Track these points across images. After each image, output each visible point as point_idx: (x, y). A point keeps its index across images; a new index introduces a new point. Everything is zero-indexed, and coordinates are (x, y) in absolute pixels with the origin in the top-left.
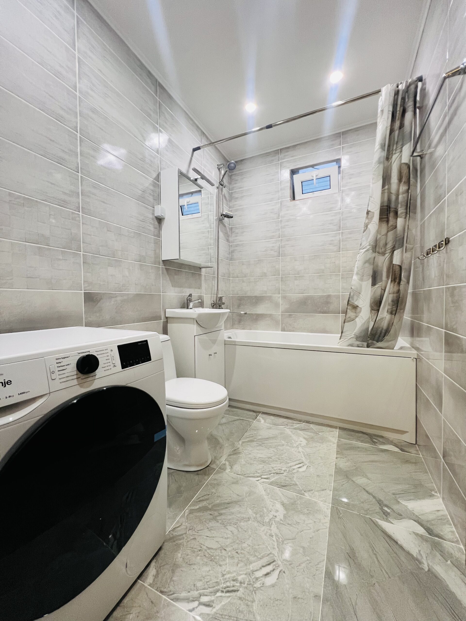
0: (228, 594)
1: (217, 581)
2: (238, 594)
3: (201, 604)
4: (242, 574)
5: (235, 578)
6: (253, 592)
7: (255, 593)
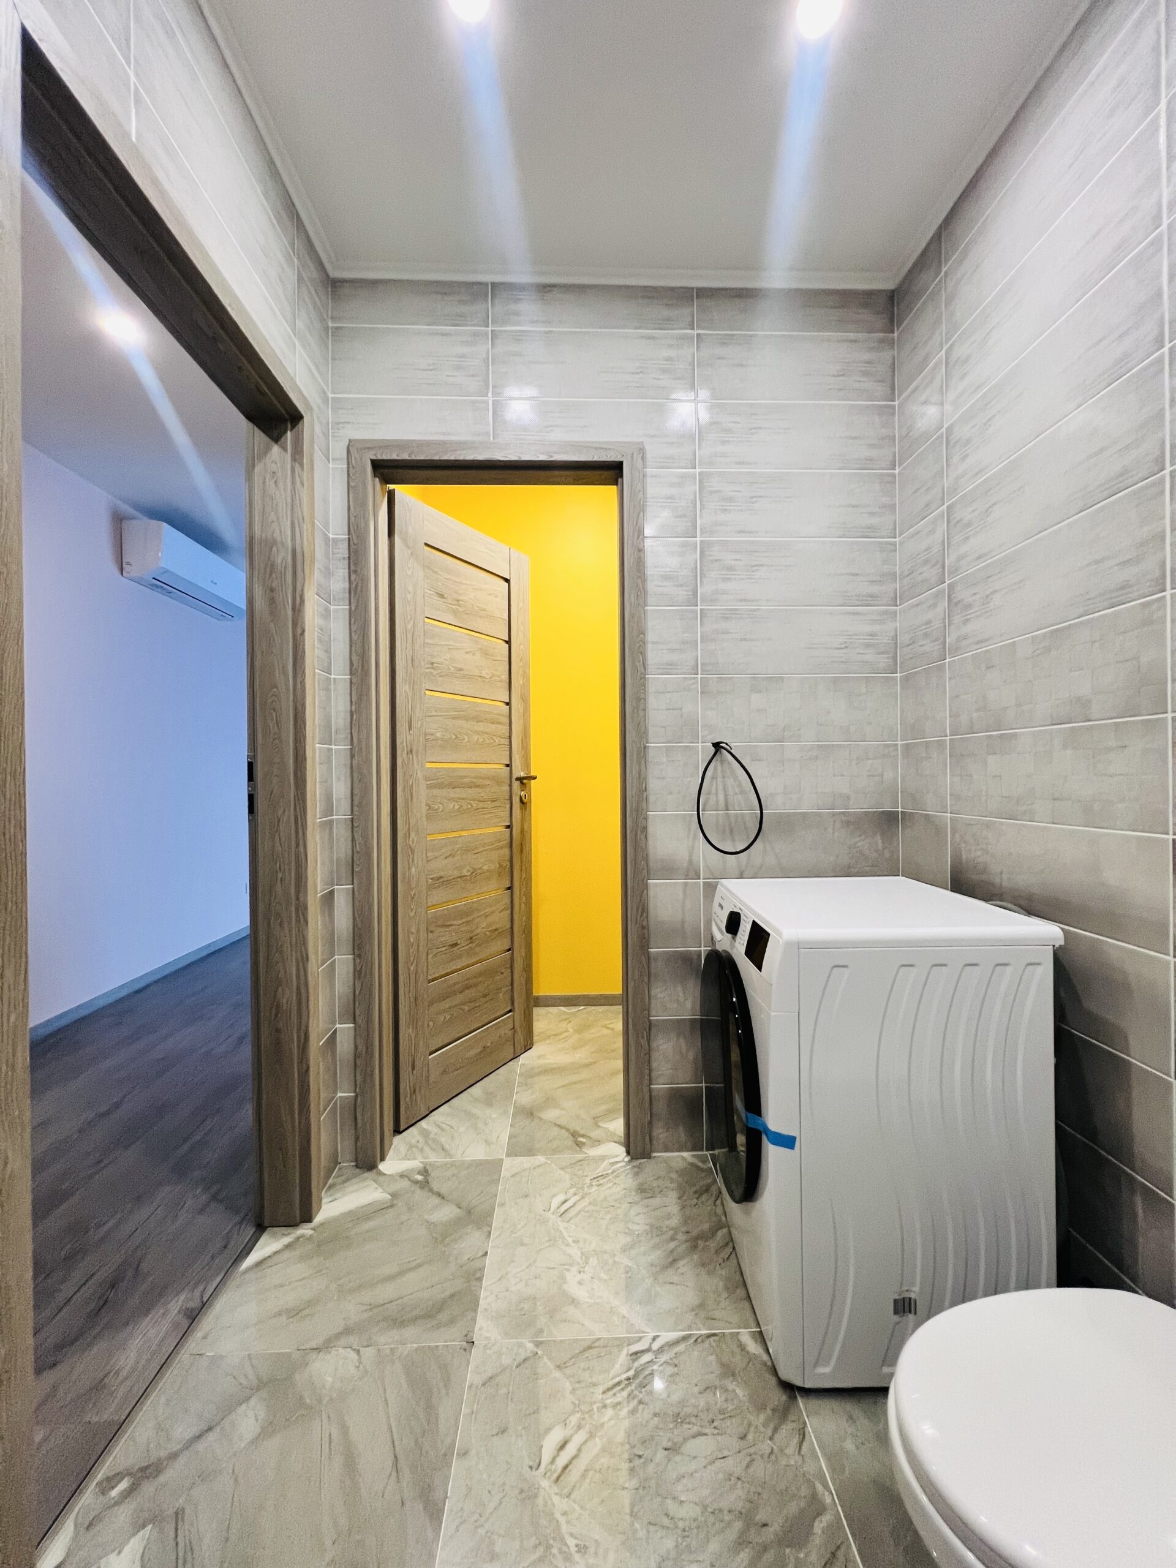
0: (617, 1380)
1: (645, 1389)
2: (601, 1389)
3: (648, 1350)
4: (610, 1420)
5: (619, 1407)
6: (577, 1402)
7: (575, 1404)
